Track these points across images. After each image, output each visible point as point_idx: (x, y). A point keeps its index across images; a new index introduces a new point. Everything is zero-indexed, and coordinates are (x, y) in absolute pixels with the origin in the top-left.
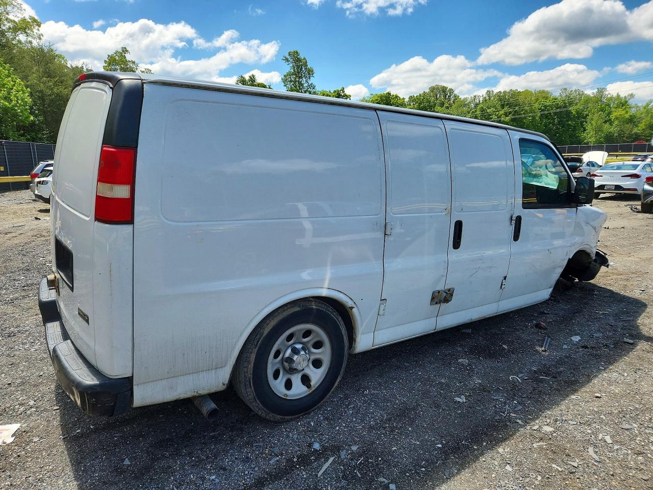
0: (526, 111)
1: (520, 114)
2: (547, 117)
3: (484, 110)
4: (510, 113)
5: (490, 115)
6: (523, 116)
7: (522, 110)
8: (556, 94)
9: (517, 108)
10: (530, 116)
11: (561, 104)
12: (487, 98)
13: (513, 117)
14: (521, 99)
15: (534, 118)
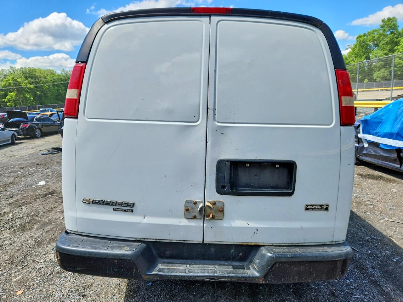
0: (43, 81)
1: (40, 84)
2: (56, 85)
3: (15, 80)
4: (33, 83)
5: (21, 83)
6: (42, 85)
7: (41, 81)
8: (59, 72)
9: (37, 80)
10: (46, 85)
11: (63, 78)
12: (12, 72)
13: (35, 85)
14: (38, 74)
15: (49, 86)
